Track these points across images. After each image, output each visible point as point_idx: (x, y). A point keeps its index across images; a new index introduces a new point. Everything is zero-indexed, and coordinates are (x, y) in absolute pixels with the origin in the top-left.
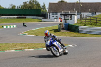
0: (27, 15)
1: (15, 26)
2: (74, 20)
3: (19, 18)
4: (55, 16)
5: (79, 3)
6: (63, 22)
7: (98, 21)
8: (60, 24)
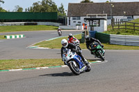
0: (39, 21)
1: (22, 36)
2: (103, 27)
3: (28, 24)
4: (77, 21)
5: (110, 3)
6: (89, 29)
7: (136, 28)
8: (84, 32)
